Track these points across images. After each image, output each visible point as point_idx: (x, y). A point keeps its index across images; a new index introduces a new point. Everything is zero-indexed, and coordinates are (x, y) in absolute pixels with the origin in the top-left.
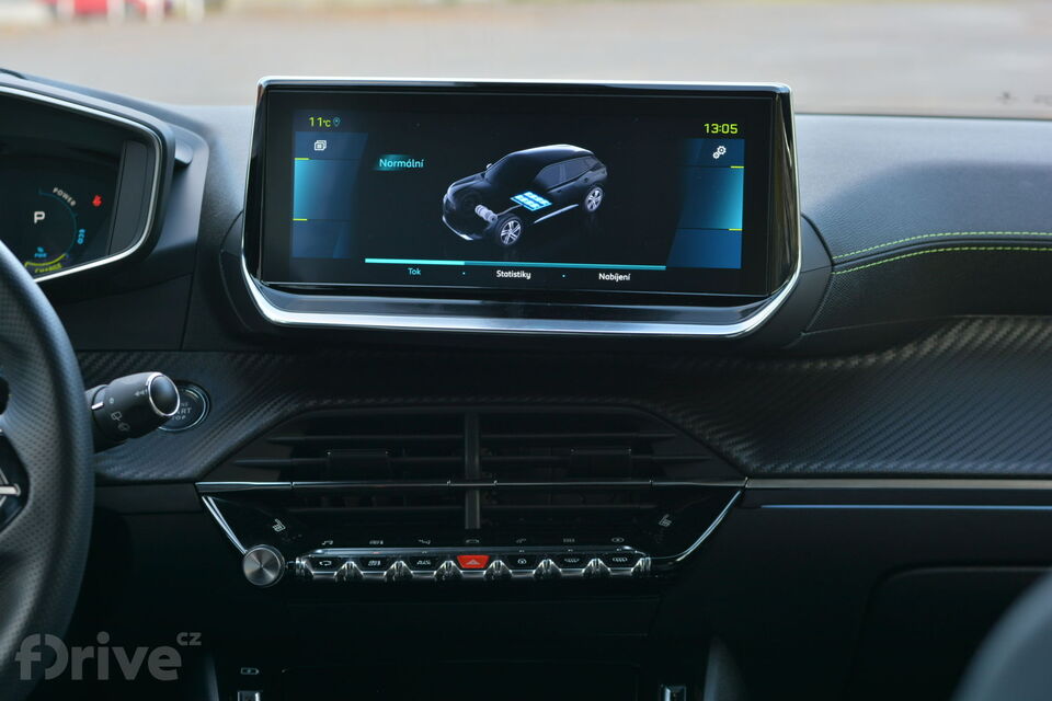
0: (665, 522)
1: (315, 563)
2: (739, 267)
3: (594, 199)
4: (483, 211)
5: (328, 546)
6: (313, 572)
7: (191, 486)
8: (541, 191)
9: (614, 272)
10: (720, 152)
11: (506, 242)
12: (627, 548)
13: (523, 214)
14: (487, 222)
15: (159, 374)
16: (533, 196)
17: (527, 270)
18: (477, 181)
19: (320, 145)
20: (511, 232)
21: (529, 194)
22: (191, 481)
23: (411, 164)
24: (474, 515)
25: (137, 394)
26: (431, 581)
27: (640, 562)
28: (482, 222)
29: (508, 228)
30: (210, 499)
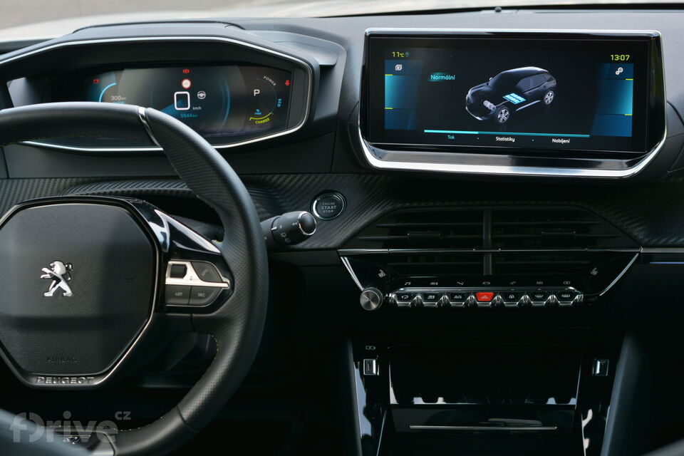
0: (594, 272)
1: (399, 297)
2: (631, 136)
3: (549, 98)
4: (488, 104)
5: (408, 286)
6: (398, 303)
7: (334, 252)
8: (520, 93)
9: (560, 138)
10: (620, 71)
11: (501, 121)
12: (571, 288)
13: (510, 106)
14: (490, 110)
15: (305, 212)
16: (516, 96)
17: (512, 137)
18: (484, 87)
19: (399, 67)
20: (503, 116)
21: (513, 95)
22: (335, 249)
23: (448, 78)
24: (488, 267)
25: (294, 224)
26: (462, 308)
27: (577, 297)
28: (487, 110)
29: (502, 113)
30: (346, 258)
